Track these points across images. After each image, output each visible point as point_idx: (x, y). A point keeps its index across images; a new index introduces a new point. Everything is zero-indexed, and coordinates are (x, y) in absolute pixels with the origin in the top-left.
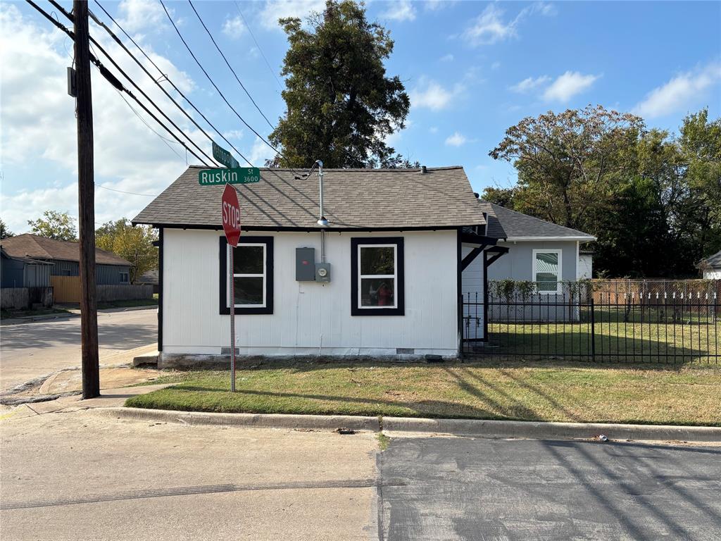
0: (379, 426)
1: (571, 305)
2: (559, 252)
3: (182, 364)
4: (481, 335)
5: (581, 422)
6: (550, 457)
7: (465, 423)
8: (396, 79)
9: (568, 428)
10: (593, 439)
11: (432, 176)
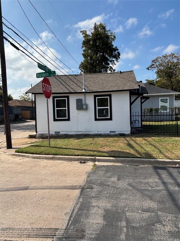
0: (94, 160)
1: (172, 115)
2: (168, 98)
3: (43, 137)
4: (140, 126)
5: (170, 159)
6: (156, 175)
7: (125, 159)
8: (116, 47)
9: (165, 162)
10: (174, 166)
11: (123, 74)
